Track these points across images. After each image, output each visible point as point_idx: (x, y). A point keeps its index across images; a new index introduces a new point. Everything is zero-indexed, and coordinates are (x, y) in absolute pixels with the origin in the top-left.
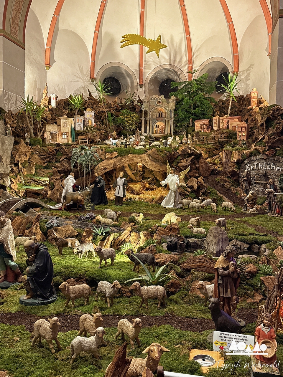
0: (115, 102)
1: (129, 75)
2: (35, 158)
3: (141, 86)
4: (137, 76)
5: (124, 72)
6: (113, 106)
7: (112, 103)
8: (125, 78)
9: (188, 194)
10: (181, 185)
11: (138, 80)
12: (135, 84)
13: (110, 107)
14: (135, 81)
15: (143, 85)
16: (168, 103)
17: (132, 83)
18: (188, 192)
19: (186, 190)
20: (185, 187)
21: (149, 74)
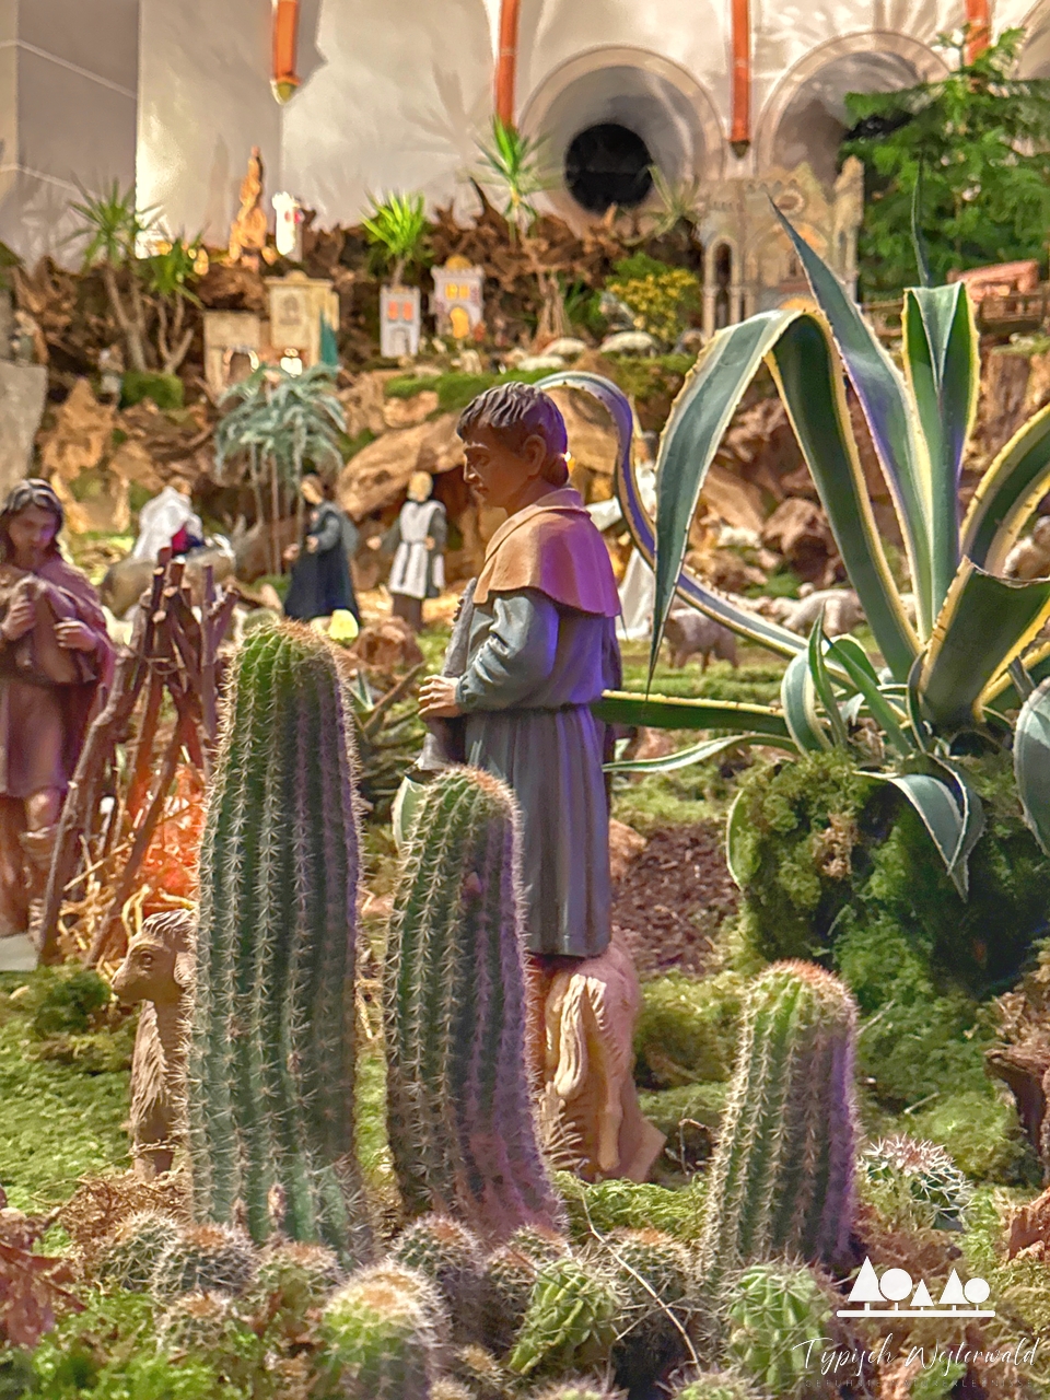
0: (603, 231)
1: (682, 104)
2: (132, 458)
3: (740, 146)
4: (723, 103)
5: (659, 93)
6: (588, 249)
7: (589, 238)
8: (668, 126)
9: (762, 579)
10: (731, 539)
11: (726, 122)
12: (712, 144)
13: (575, 251)
14: (708, 127)
15: (746, 143)
16: (831, 198)
17: (698, 138)
18: (763, 570)
19: (751, 563)
20: (752, 548)
21: (775, 90)
